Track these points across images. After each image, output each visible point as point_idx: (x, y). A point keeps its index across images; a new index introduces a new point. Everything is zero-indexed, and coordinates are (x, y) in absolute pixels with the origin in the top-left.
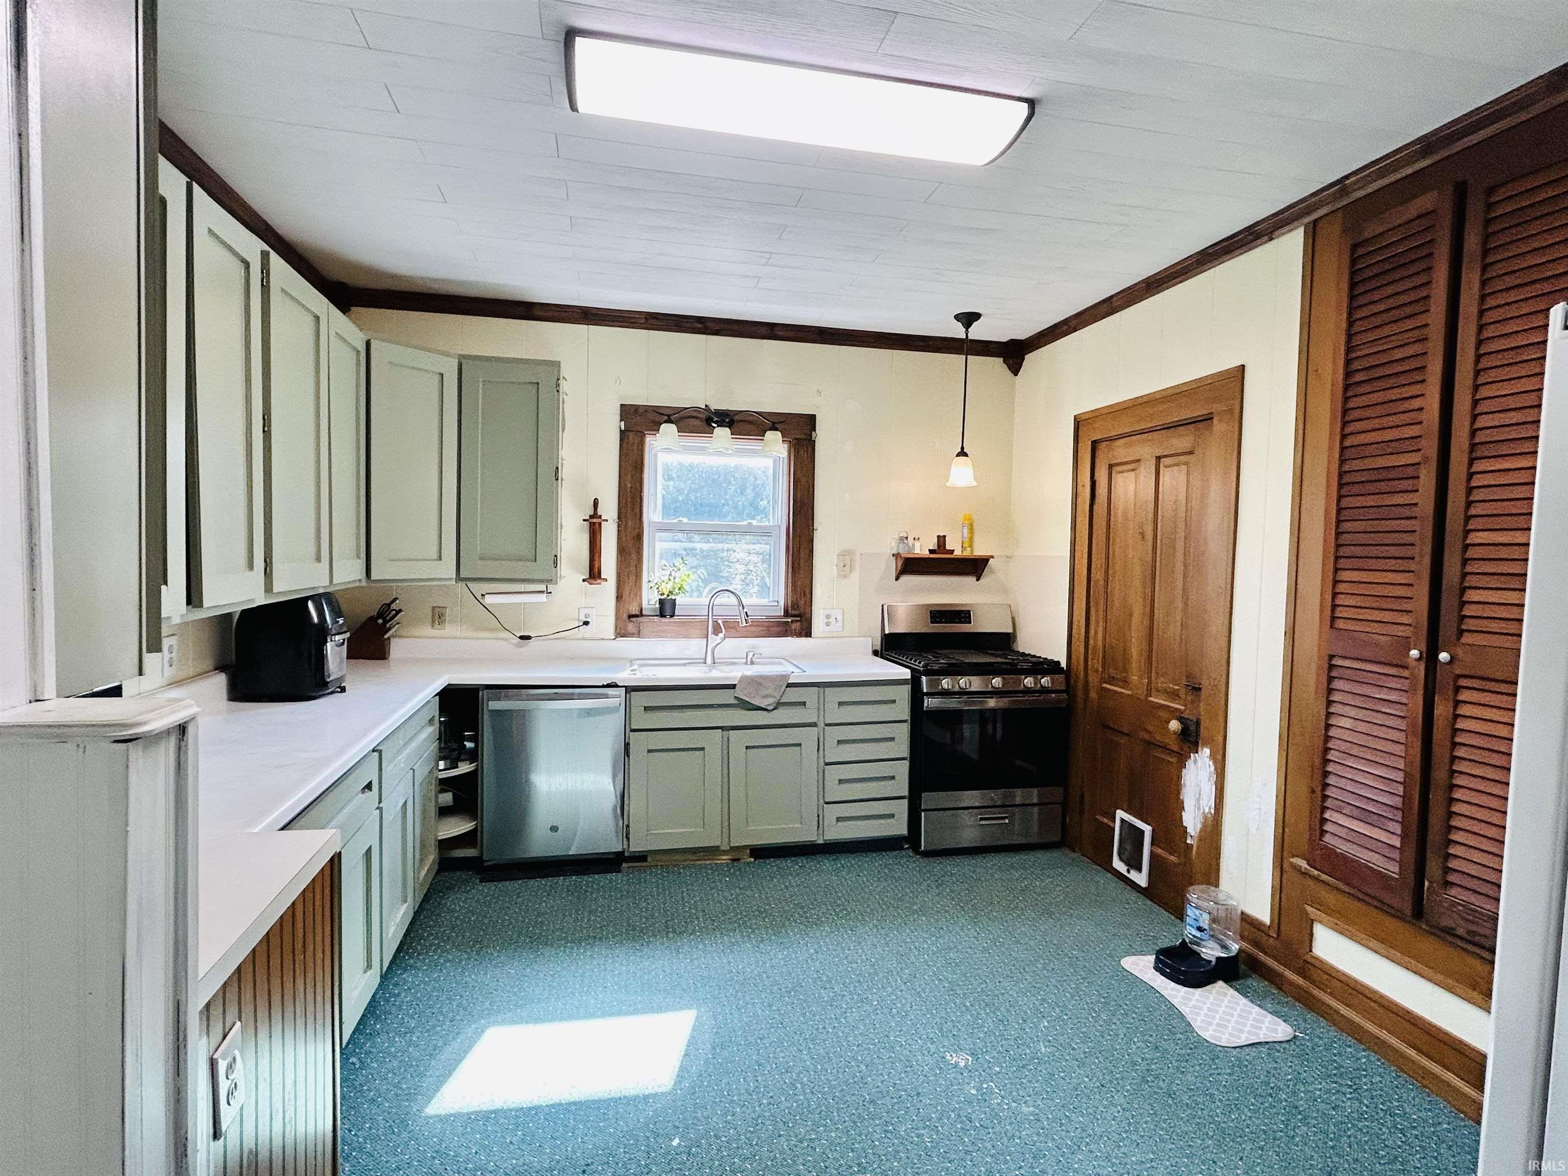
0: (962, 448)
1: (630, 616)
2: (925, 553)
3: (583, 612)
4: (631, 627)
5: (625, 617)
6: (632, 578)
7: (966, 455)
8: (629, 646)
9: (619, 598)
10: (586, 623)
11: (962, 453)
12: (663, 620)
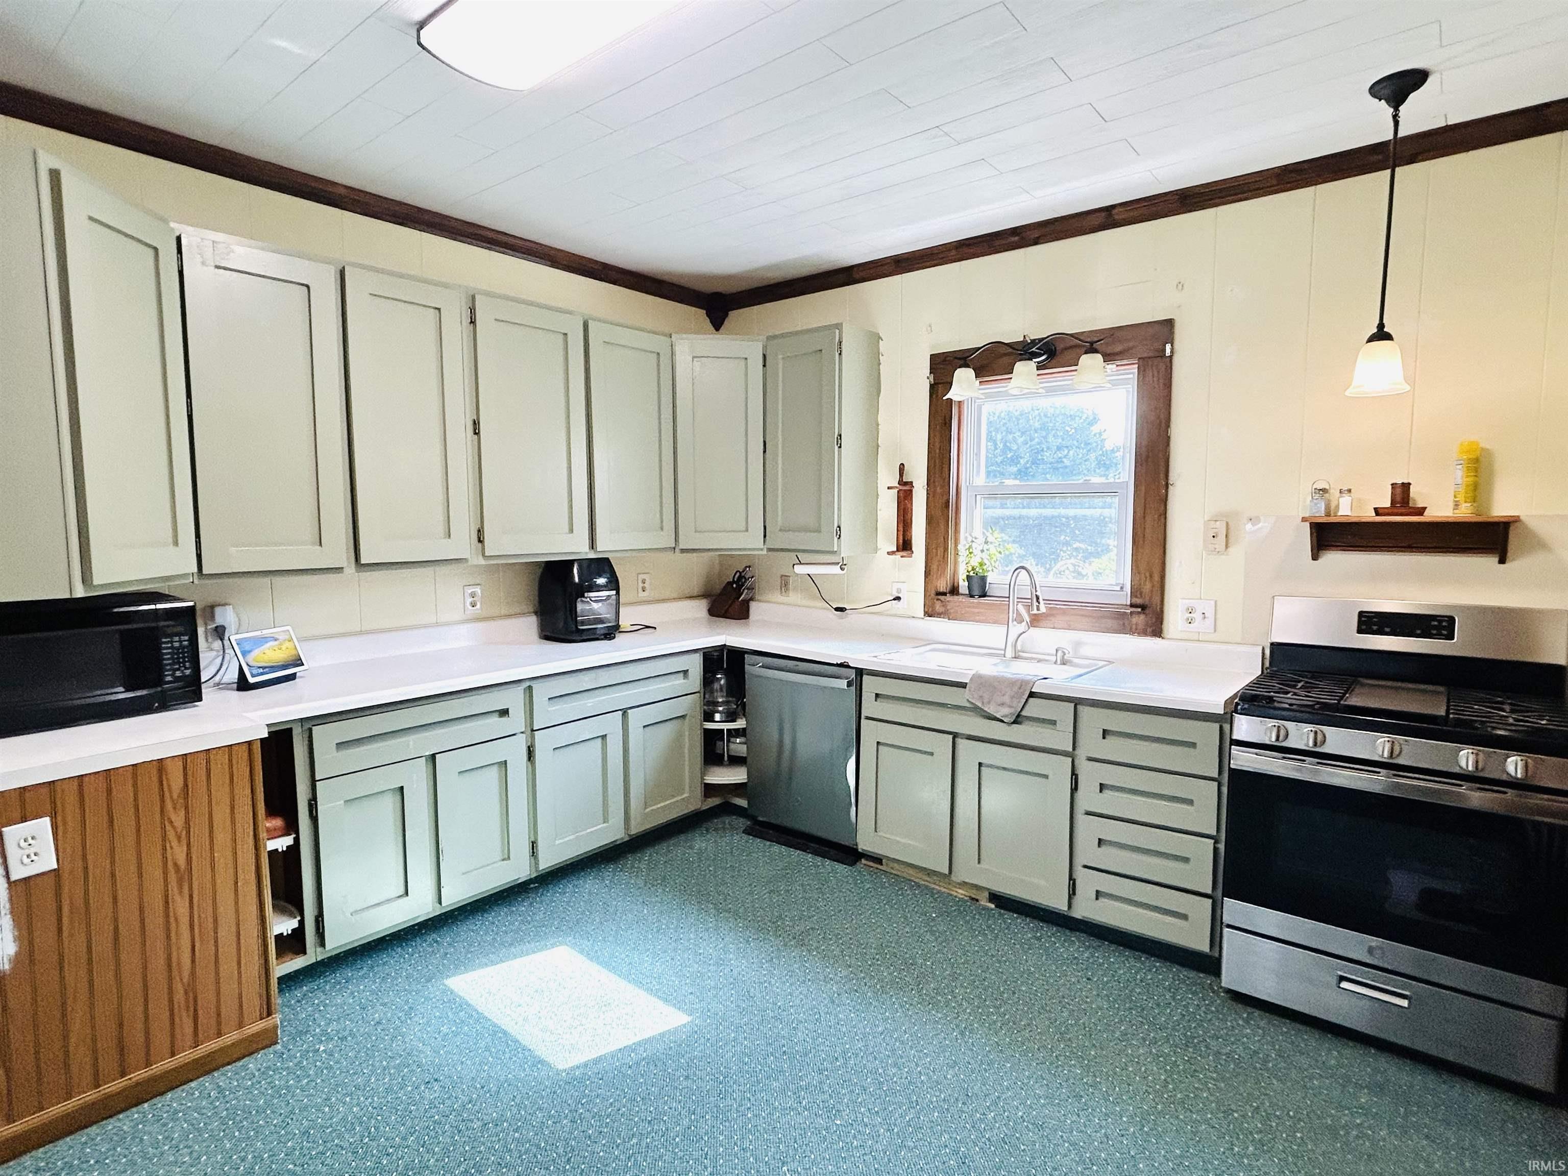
0: (1381, 326)
1: (939, 594)
2: (1368, 515)
3: (896, 586)
4: (938, 607)
5: (933, 592)
6: (940, 551)
7: (1388, 337)
8: (939, 627)
9: (927, 574)
10: (898, 598)
11: (1381, 335)
12: (972, 600)
